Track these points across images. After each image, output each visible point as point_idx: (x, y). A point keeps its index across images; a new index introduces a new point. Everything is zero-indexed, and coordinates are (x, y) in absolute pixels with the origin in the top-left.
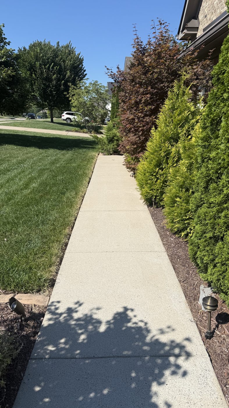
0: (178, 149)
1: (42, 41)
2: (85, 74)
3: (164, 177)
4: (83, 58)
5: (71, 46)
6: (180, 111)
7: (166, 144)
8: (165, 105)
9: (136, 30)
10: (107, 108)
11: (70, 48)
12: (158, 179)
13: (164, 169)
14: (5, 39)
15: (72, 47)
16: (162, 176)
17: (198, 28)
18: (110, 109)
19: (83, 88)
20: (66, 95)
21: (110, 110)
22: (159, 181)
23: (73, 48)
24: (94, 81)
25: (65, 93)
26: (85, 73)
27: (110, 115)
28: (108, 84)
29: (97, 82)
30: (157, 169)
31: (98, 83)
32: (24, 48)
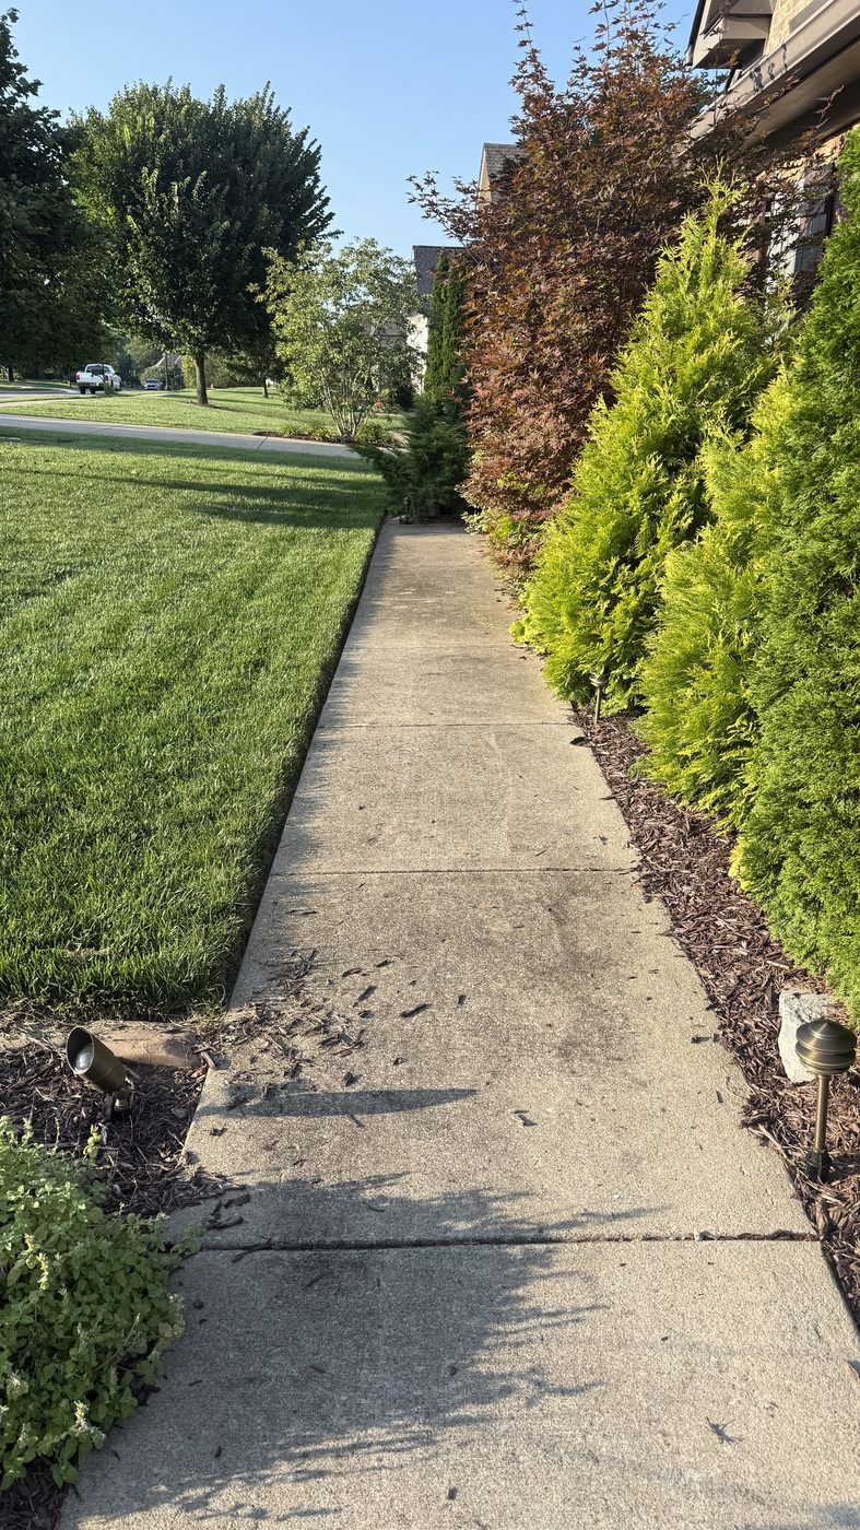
0: (696, 483)
1: (161, 85)
2: (326, 214)
3: (641, 594)
4: (318, 151)
5: (271, 101)
6: (702, 334)
7: (650, 462)
8: (645, 315)
9: (527, 25)
10: (413, 346)
11: (269, 111)
12: (615, 600)
13: (642, 563)
14: (21, 69)
15: (273, 109)
16: (632, 589)
17: (771, 16)
18: (425, 349)
19: (320, 268)
20: (255, 294)
21: (423, 353)
22: (619, 607)
23: (280, 112)
24: (362, 242)
25: (252, 287)
26: (327, 210)
27: (423, 372)
28: (416, 253)
29: (372, 243)
30: (614, 562)
31: (379, 248)
32: (92, 112)
